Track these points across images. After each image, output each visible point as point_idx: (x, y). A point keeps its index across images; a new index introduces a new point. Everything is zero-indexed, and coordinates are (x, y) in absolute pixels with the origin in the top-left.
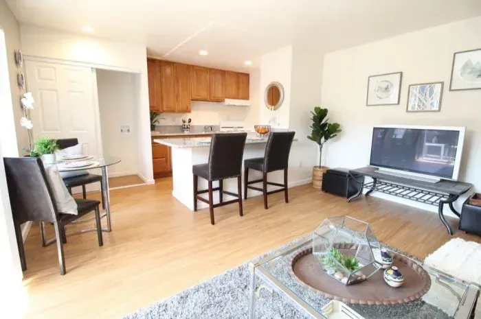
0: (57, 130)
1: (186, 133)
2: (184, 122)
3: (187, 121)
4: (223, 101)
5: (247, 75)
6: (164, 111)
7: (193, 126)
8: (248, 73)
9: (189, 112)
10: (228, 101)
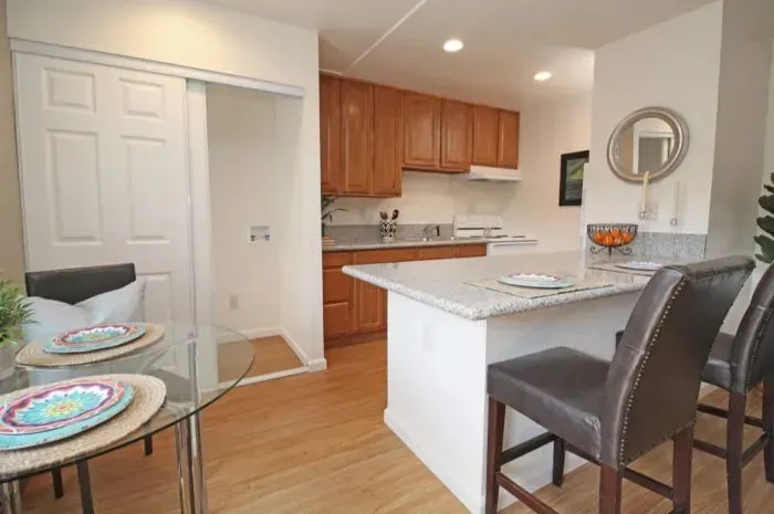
0: (91, 239)
1: (389, 242)
2: (384, 216)
3: (390, 215)
4: (467, 171)
5: (517, 115)
6: (345, 195)
7: (403, 227)
8: (516, 109)
9: (398, 194)
10: (477, 171)
